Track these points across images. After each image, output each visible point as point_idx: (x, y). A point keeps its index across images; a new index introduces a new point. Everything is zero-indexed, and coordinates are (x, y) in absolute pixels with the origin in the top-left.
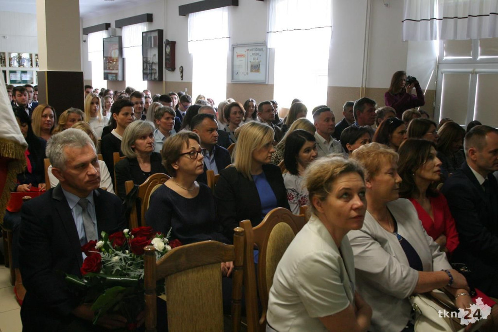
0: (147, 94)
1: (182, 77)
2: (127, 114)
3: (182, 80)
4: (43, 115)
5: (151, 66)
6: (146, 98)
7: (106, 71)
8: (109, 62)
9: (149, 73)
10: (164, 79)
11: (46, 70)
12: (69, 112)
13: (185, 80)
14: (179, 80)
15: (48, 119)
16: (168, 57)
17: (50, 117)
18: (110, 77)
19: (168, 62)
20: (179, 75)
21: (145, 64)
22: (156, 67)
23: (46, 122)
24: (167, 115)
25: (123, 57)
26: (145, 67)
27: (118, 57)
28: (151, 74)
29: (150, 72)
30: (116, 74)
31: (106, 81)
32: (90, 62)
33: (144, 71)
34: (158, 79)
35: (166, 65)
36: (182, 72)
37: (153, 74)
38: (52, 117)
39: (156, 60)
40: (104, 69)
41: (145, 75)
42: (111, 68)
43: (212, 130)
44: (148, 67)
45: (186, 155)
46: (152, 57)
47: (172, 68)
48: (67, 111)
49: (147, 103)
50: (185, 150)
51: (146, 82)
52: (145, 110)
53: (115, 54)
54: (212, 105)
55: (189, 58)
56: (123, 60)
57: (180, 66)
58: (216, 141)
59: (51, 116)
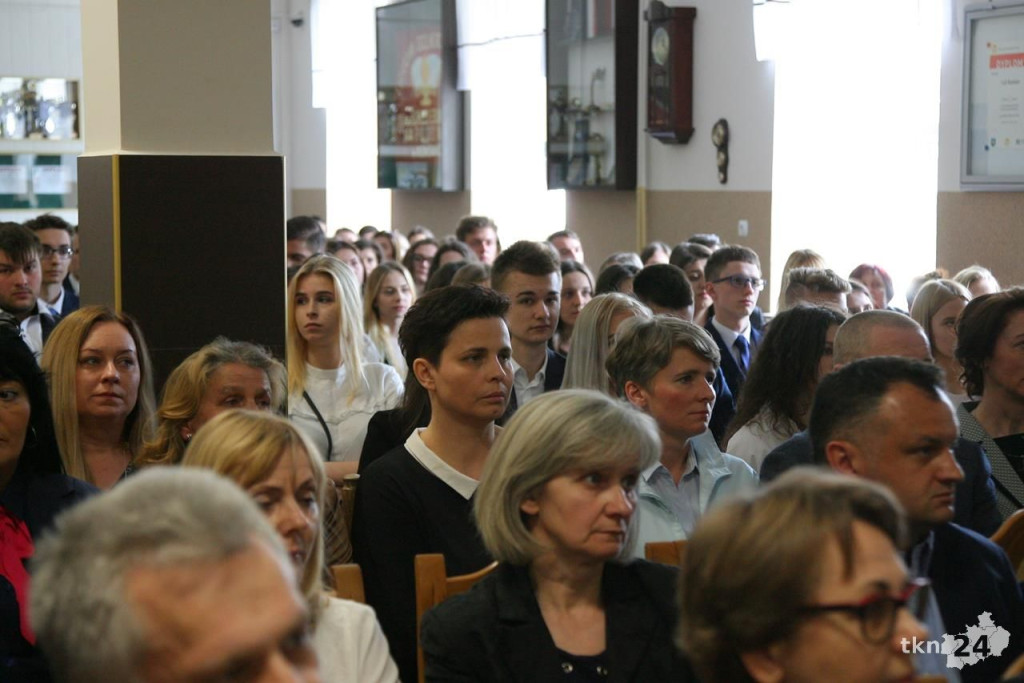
0: (566, 252)
1: (724, 168)
2: (478, 356)
3: (724, 181)
4: (85, 354)
5: (584, 125)
6: (566, 269)
7: (391, 151)
8: (400, 111)
9: (576, 156)
10: (642, 182)
11: (114, 148)
12: (212, 359)
13: (738, 181)
14: (709, 181)
15: (110, 370)
16: (660, 81)
17: (116, 363)
18: (404, 177)
19: (660, 104)
20: (712, 158)
21: (556, 117)
22: (606, 129)
23: (101, 388)
24: (682, 361)
25: (461, 87)
26: (555, 129)
27: (441, 89)
28: (585, 157)
29: (580, 149)
30: (431, 163)
31: (387, 192)
32: (321, 112)
33: (557, 148)
34: (612, 181)
35: (650, 118)
36: (723, 146)
37: (592, 160)
38: (129, 362)
39: (607, 96)
40: (380, 143)
41: (559, 167)
42: (409, 137)
43: (931, 447)
44: (572, 129)
45: (838, 618)
46: (588, 81)
47: (679, 130)
48: (201, 355)
49: (570, 293)
50: (834, 591)
51: (561, 195)
52: (563, 327)
53: (425, 74)
54: (877, 298)
55: (755, 81)
56: (463, 99)
57: (716, 120)
58: (946, 503)
59: (122, 359)
